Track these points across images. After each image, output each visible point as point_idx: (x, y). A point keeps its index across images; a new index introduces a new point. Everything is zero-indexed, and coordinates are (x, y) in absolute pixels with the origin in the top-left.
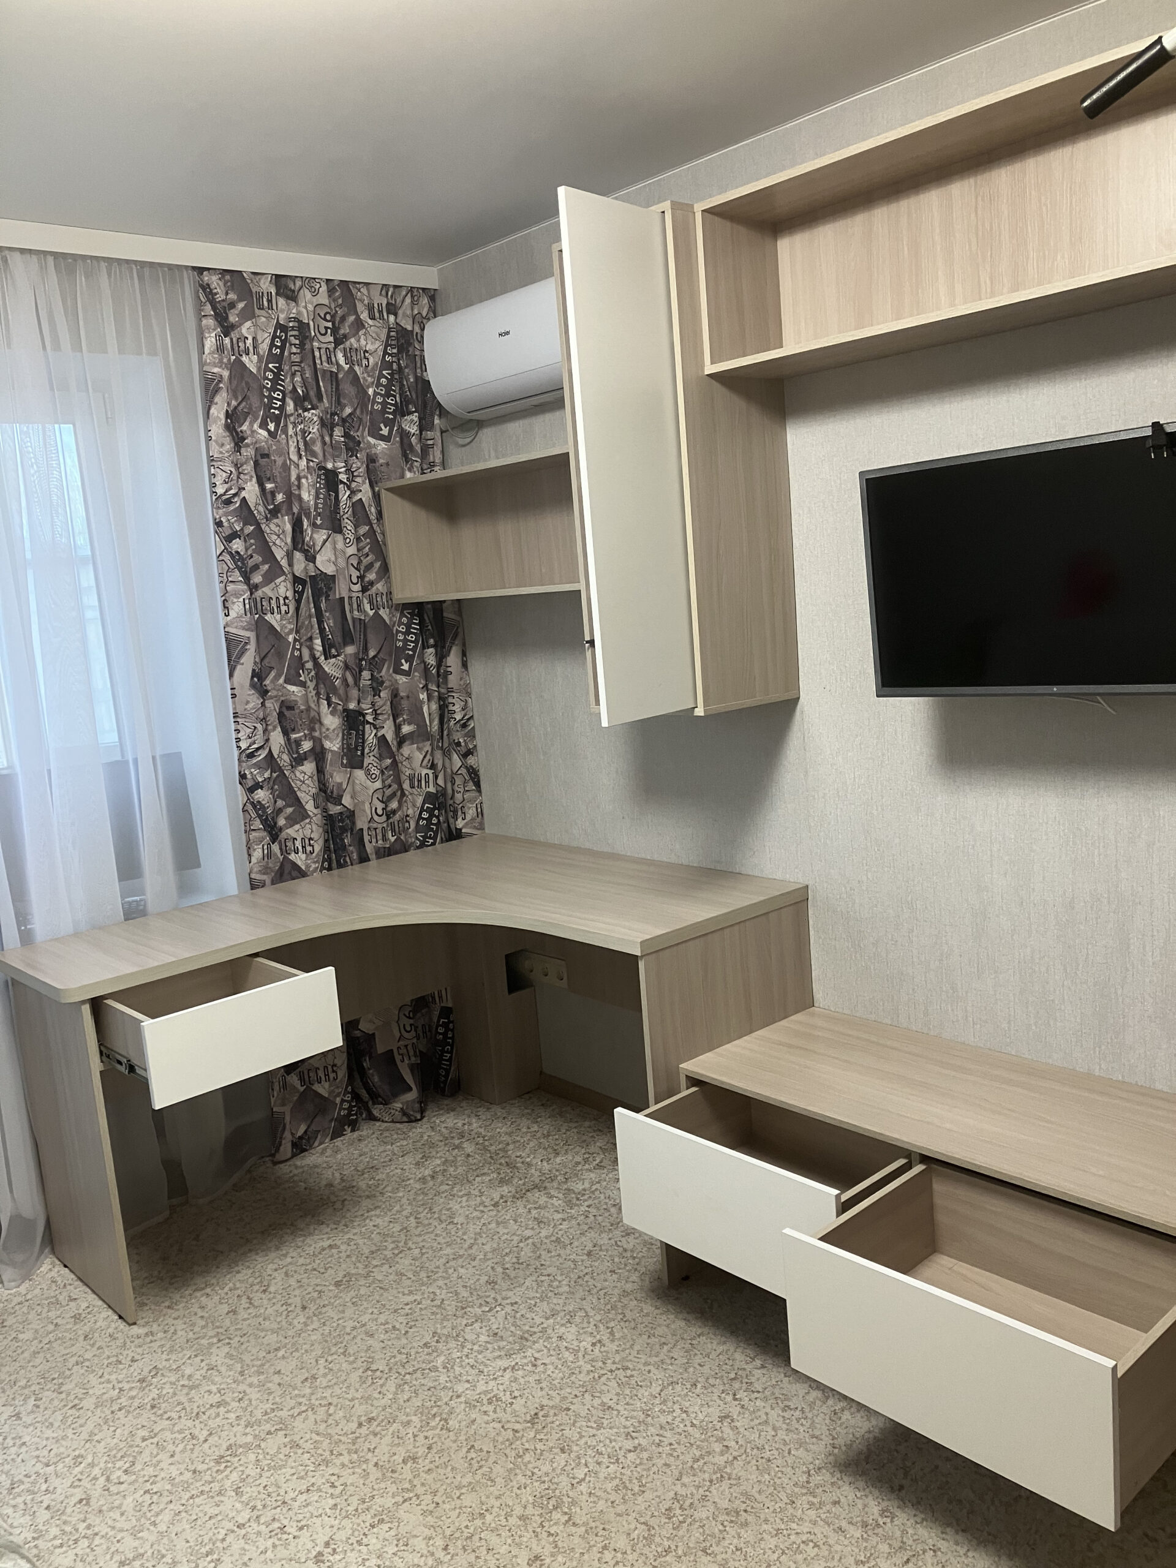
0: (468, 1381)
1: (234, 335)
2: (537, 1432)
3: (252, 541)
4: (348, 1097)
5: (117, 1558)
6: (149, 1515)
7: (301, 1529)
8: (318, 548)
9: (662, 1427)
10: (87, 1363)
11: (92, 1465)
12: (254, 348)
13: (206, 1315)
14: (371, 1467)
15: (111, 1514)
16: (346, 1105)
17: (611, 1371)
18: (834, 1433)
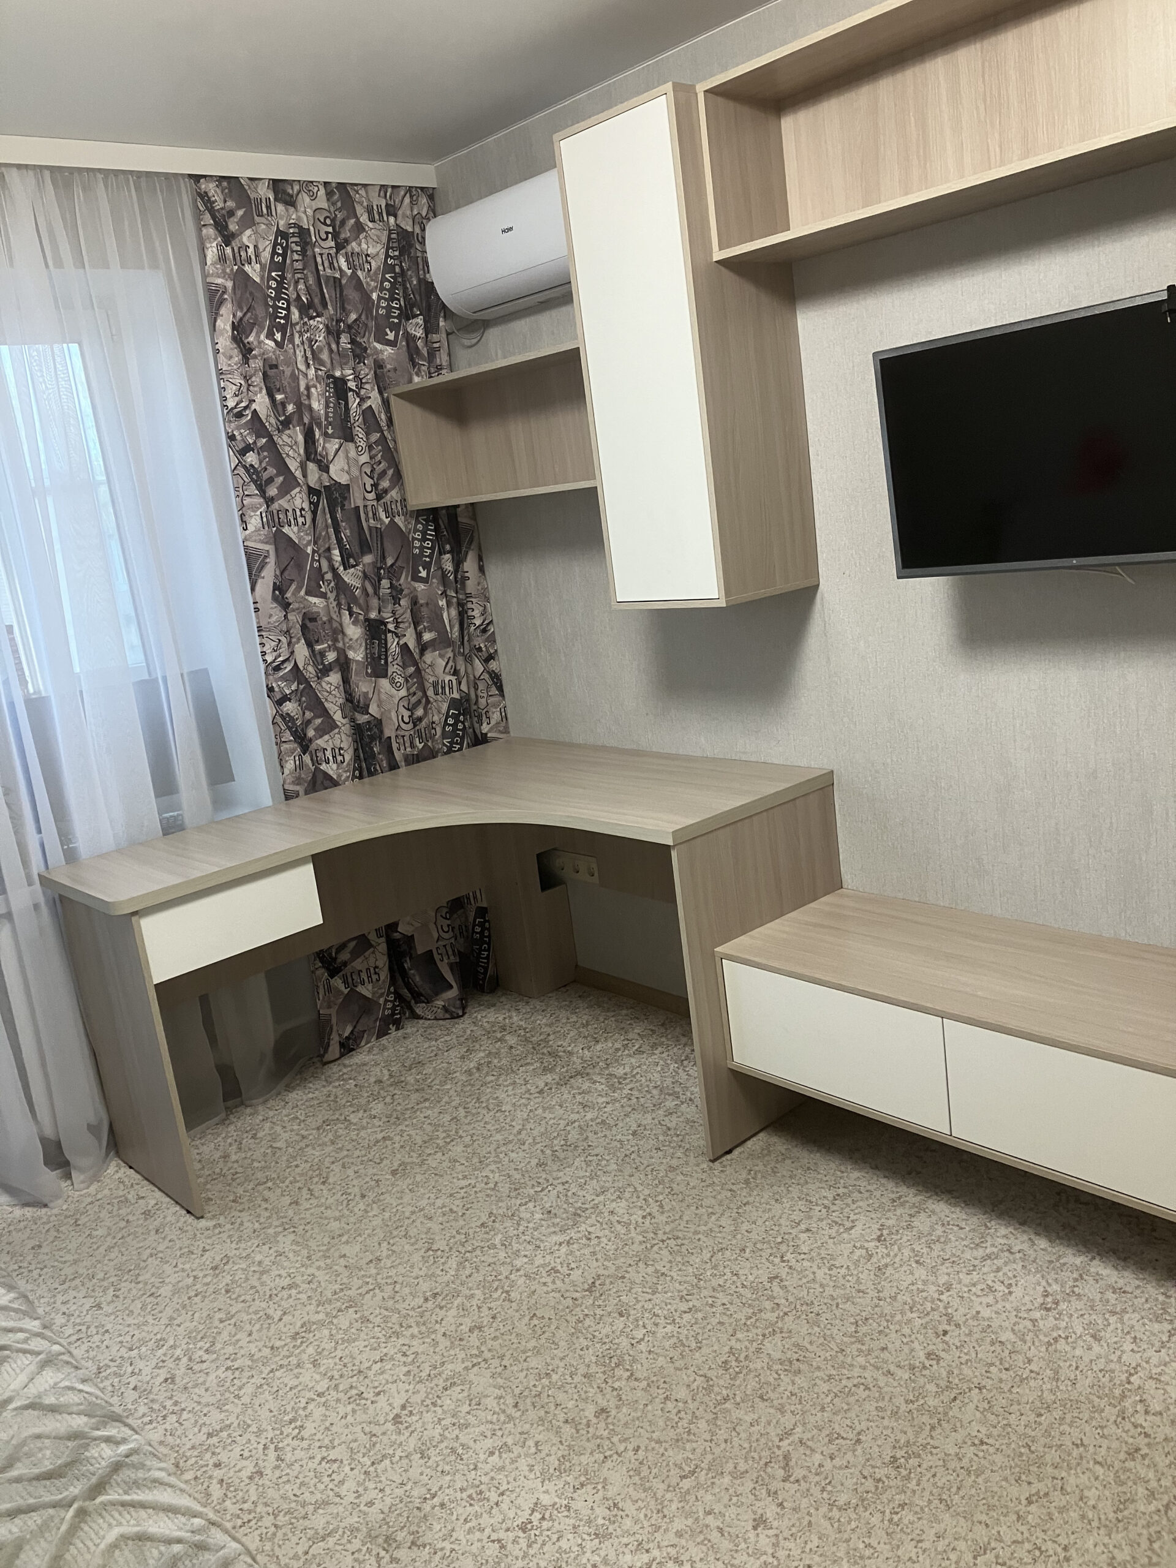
0: (525, 1256)
1: (235, 244)
2: (595, 1299)
3: (266, 454)
4: (391, 997)
5: (204, 1430)
6: (232, 1389)
7: (378, 1394)
8: (330, 458)
9: (714, 1290)
10: (160, 1255)
11: (173, 1347)
12: (256, 256)
13: (270, 1207)
14: (439, 1337)
15: (196, 1390)
16: (390, 1005)
17: (663, 1241)
18: (879, 1287)
